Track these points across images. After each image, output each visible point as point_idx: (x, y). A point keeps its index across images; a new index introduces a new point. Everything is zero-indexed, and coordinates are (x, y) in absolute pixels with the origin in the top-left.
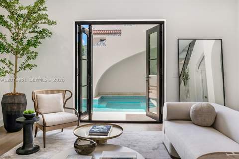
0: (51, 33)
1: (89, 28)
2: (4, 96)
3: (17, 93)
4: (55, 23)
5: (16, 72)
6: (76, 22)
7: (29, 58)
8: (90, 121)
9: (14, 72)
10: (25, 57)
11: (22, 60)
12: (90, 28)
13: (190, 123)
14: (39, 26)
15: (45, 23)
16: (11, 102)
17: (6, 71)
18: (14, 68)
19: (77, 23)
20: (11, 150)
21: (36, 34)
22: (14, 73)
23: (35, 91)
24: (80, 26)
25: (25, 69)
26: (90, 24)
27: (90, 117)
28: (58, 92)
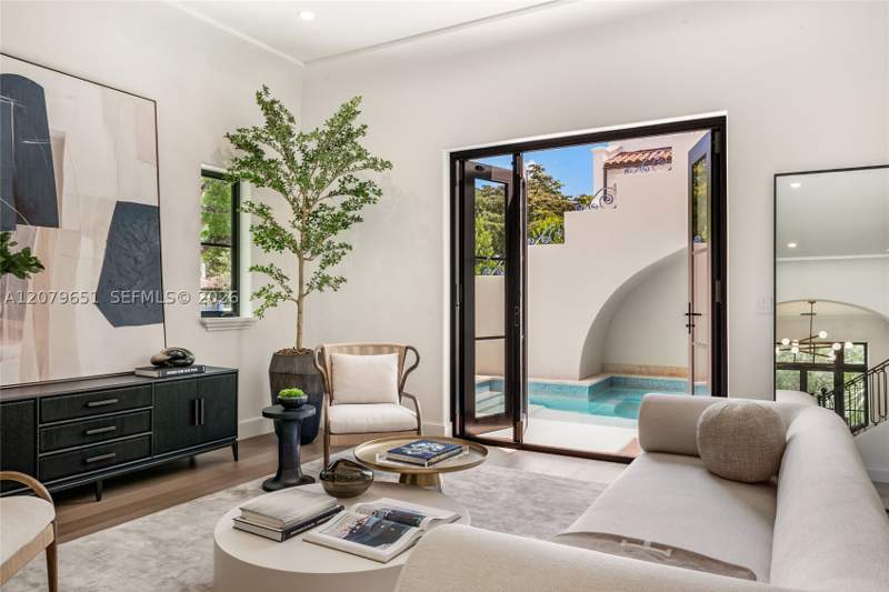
0: (379, 193)
1: (514, 163)
2: (275, 355)
3: (304, 349)
4: (387, 165)
5: (301, 296)
6: (452, 154)
7: (328, 262)
8: (517, 444)
9: (295, 295)
10: (319, 259)
11: (313, 267)
12: (517, 164)
13: (696, 466)
14: (355, 174)
15: (365, 167)
16: (284, 371)
17: (278, 295)
18: (294, 286)
19: (454, 157)
20: (254, 482)
21: (347, 198)
22: (296, 298)
23: (326, 346)
24: (462, 164)
25: (320, 289)
26: (516, 150)
27: (518, 433)
28: (391, 349)
